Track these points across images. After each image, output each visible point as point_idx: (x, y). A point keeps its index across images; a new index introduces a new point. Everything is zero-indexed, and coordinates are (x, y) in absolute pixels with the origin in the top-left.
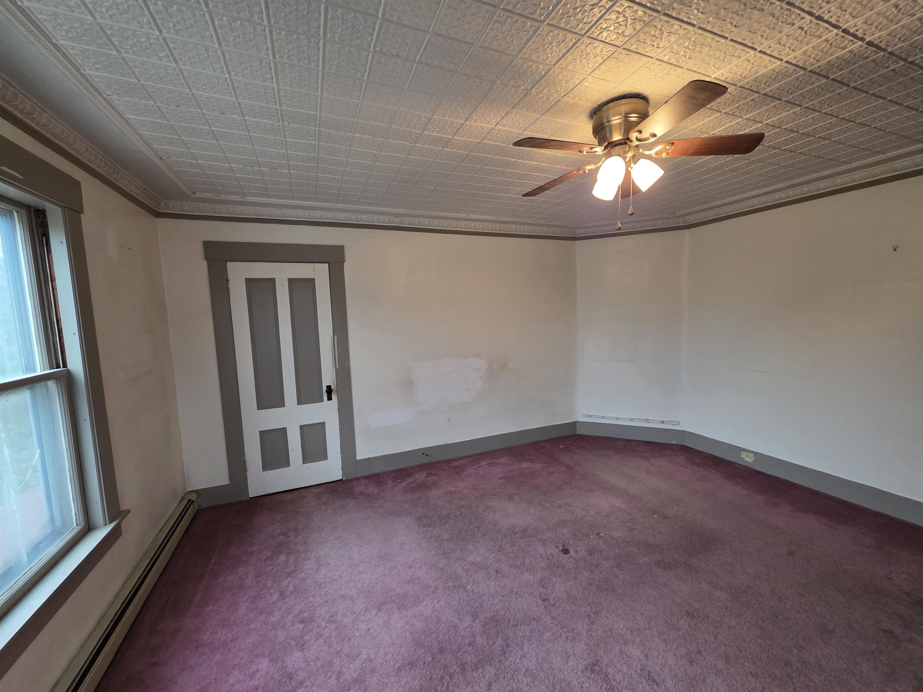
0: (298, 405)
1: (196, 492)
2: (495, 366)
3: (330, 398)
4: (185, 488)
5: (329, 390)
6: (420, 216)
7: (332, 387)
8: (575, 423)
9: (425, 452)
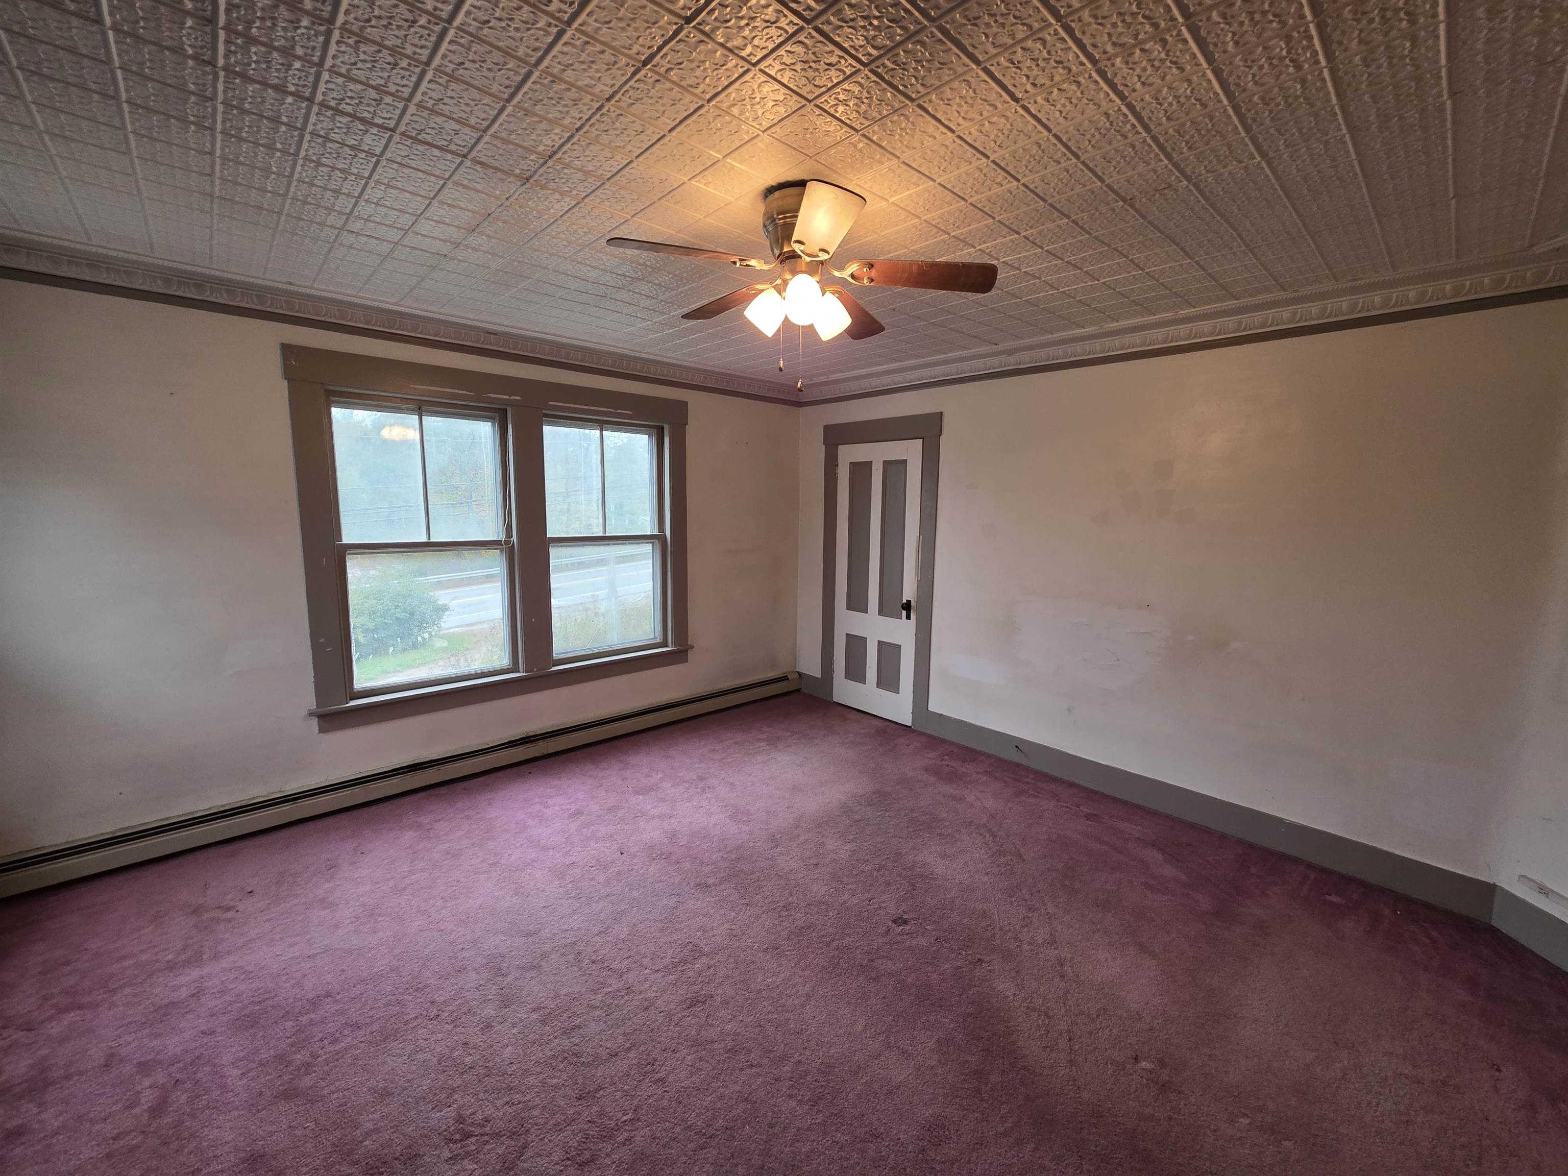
0: (879, 614)
1: (800, 674)
2: (1191, 638)
3: (908, 617)
4: (795, 666)
5: (907, 607)
6: (1031, 348)
7: (912, 603)
8: (1493, 887)
9: (1019, 745)
